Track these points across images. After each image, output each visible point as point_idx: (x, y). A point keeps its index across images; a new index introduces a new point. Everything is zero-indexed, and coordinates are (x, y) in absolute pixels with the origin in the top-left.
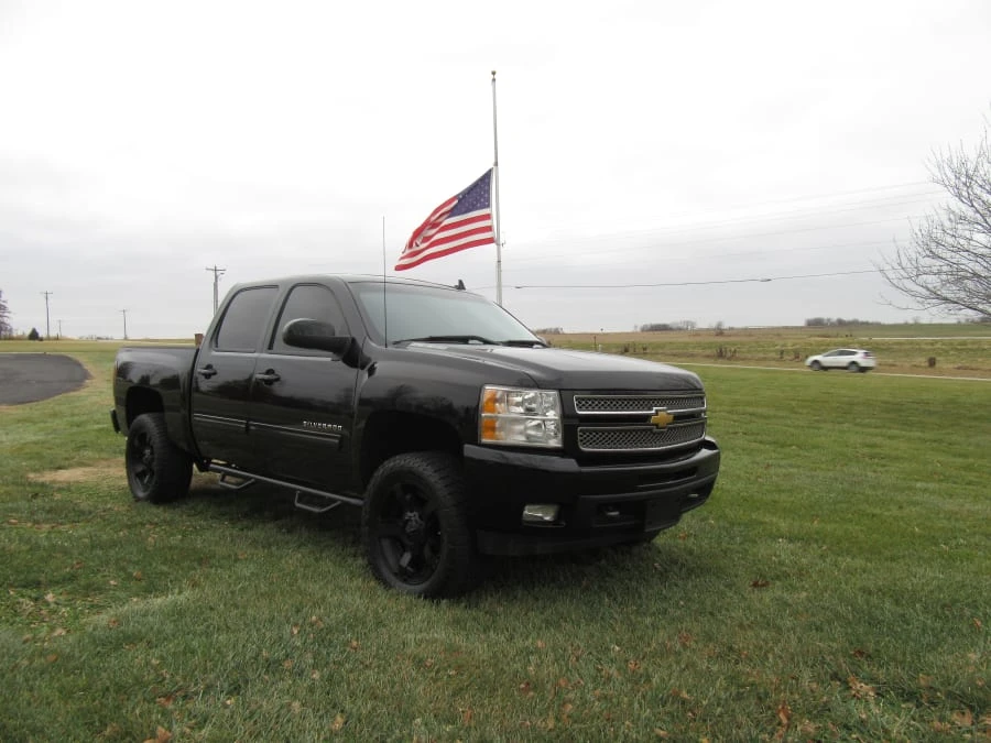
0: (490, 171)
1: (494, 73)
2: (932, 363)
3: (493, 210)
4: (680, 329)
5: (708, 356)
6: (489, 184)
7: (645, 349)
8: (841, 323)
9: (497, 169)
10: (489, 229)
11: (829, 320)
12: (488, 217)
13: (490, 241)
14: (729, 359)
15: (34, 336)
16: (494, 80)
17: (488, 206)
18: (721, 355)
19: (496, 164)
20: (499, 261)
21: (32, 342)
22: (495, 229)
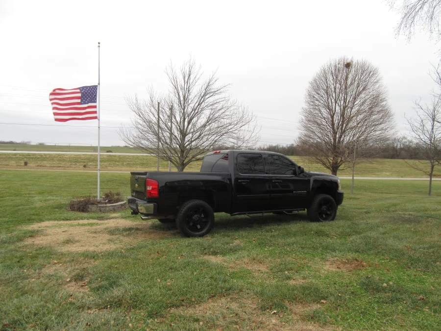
0: (97, 86)
1: (99, 43)
2: (26, 164)
3: (97, 104)
10: (95, 112)
12: (95, 107)
13: (96, 118)
16: (99, 46)
17: (96, 102)
19: (99, 84)
20: (99, 127)
22: (98, 113)
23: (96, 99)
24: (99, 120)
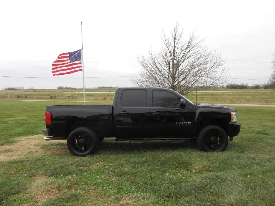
0: (81, 50)
1: (81, 22)
2: (105, 99)
4: (19, 89)
5: (48, 98)
6: (80, 54)
7: (26, 96)
8: (67, 88)
9: (83, 50)
10: (81, 67)
11: (64, 87)
12: (80, 63)
13: (81, 70)
14: (55, 99)
16: (81, 24)
17: (81, 60)
18: (52, 98)
19: (82, 48)
20: (84, 76)
22: (82, 67)
23: (81, 58)
24: (83, 71)
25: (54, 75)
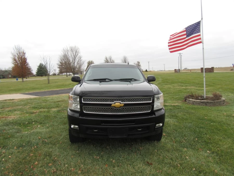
0: (200, 21)
3: (201, 33)
6: (200, 26)
9: (202, 20)
10: (200, 39)
12: (199, 35)
13: (200, 42)
15: (146, 71)
17: (200, 32)
19: (202, 19)
20: (203, 48)
21: (146, 72)
24: (203, 43)
25: (171, 52)
